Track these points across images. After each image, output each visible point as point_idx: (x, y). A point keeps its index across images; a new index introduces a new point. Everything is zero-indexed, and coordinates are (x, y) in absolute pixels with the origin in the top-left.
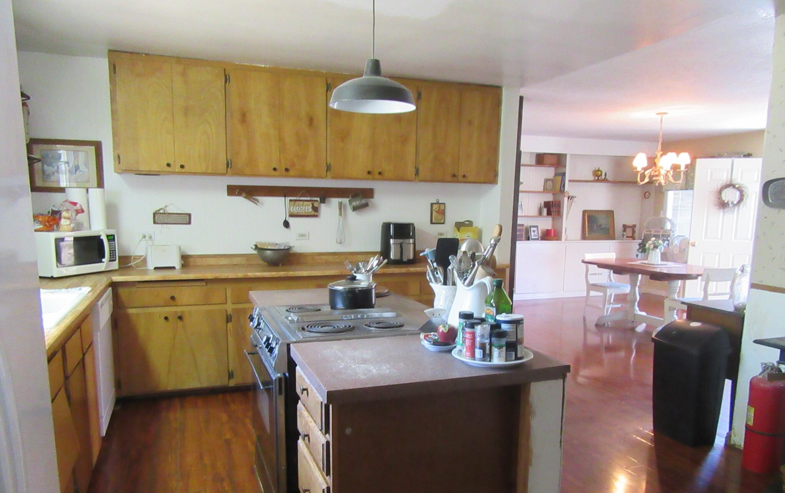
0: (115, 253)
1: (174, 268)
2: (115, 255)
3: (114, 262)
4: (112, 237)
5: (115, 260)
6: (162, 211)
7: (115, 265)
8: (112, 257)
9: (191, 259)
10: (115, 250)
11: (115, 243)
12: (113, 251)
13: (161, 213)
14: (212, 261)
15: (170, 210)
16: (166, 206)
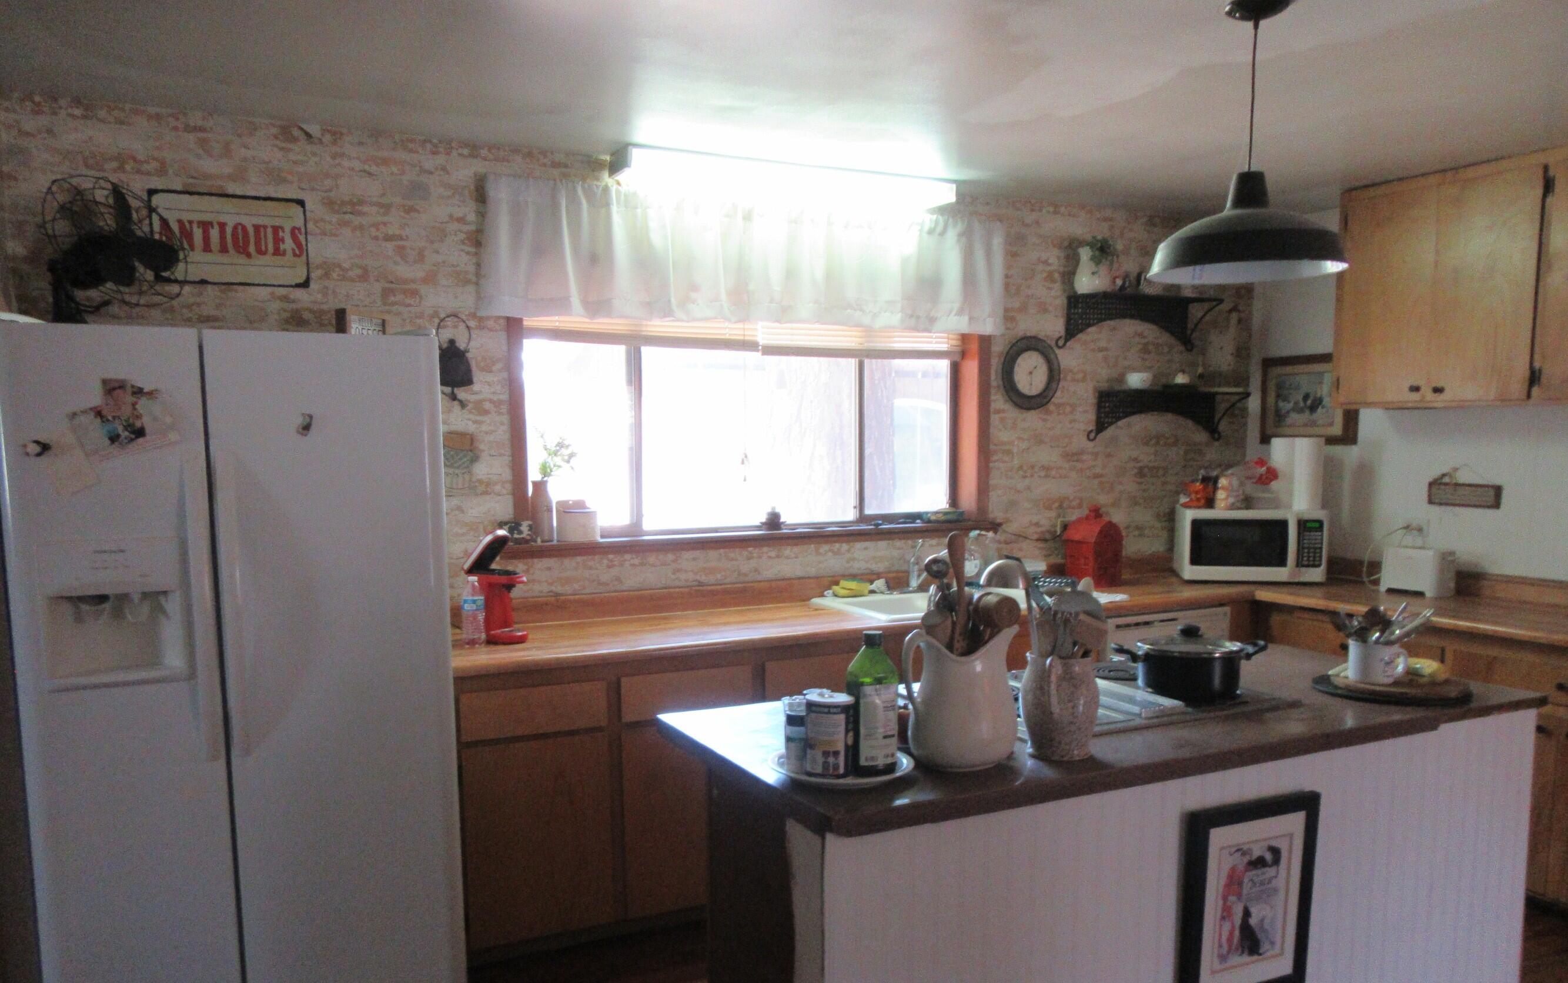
0: (1321, 552)
1: (1420, 594)
2: (1321, 557)
3: (1317, 569)
4: (1317, 525)
5: (1319, 566)
6: (1446, 480)
7: (1317, 574)
8: (1311, 559)
9: (1485, 583)
10: (1321, 548)
11: (1322, 535)
12: (1315, 548)
13: (1446, 484)
14: (1530, 594)
15: (1463, 477)
16: (1456, 470)
